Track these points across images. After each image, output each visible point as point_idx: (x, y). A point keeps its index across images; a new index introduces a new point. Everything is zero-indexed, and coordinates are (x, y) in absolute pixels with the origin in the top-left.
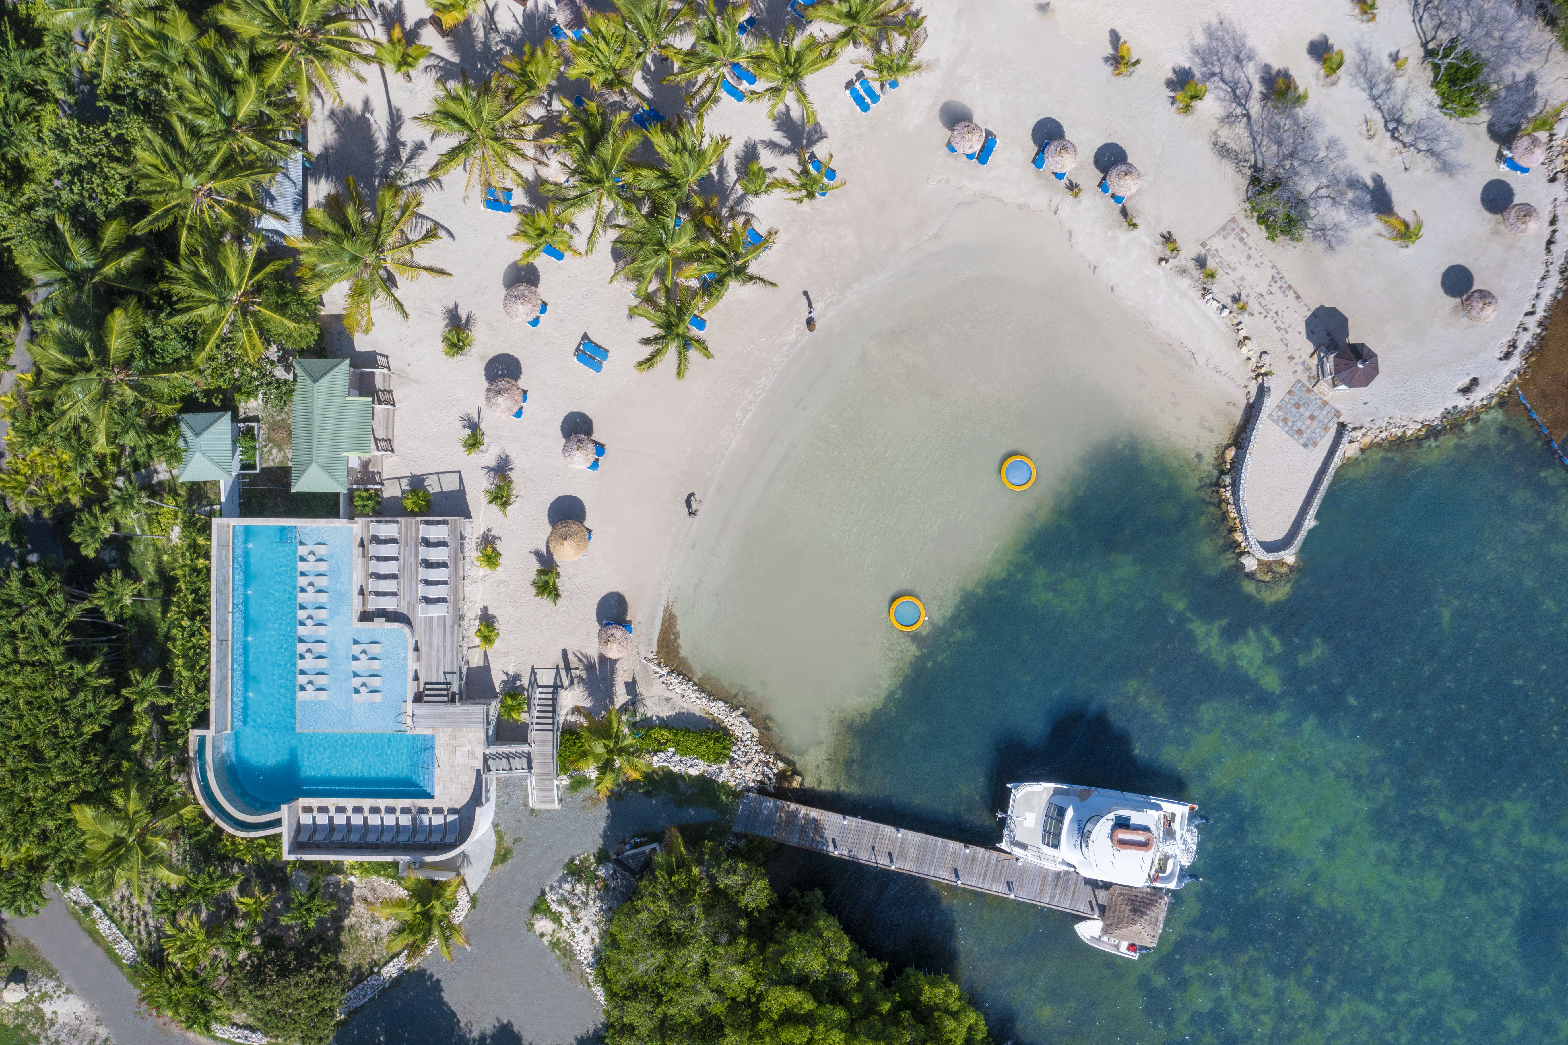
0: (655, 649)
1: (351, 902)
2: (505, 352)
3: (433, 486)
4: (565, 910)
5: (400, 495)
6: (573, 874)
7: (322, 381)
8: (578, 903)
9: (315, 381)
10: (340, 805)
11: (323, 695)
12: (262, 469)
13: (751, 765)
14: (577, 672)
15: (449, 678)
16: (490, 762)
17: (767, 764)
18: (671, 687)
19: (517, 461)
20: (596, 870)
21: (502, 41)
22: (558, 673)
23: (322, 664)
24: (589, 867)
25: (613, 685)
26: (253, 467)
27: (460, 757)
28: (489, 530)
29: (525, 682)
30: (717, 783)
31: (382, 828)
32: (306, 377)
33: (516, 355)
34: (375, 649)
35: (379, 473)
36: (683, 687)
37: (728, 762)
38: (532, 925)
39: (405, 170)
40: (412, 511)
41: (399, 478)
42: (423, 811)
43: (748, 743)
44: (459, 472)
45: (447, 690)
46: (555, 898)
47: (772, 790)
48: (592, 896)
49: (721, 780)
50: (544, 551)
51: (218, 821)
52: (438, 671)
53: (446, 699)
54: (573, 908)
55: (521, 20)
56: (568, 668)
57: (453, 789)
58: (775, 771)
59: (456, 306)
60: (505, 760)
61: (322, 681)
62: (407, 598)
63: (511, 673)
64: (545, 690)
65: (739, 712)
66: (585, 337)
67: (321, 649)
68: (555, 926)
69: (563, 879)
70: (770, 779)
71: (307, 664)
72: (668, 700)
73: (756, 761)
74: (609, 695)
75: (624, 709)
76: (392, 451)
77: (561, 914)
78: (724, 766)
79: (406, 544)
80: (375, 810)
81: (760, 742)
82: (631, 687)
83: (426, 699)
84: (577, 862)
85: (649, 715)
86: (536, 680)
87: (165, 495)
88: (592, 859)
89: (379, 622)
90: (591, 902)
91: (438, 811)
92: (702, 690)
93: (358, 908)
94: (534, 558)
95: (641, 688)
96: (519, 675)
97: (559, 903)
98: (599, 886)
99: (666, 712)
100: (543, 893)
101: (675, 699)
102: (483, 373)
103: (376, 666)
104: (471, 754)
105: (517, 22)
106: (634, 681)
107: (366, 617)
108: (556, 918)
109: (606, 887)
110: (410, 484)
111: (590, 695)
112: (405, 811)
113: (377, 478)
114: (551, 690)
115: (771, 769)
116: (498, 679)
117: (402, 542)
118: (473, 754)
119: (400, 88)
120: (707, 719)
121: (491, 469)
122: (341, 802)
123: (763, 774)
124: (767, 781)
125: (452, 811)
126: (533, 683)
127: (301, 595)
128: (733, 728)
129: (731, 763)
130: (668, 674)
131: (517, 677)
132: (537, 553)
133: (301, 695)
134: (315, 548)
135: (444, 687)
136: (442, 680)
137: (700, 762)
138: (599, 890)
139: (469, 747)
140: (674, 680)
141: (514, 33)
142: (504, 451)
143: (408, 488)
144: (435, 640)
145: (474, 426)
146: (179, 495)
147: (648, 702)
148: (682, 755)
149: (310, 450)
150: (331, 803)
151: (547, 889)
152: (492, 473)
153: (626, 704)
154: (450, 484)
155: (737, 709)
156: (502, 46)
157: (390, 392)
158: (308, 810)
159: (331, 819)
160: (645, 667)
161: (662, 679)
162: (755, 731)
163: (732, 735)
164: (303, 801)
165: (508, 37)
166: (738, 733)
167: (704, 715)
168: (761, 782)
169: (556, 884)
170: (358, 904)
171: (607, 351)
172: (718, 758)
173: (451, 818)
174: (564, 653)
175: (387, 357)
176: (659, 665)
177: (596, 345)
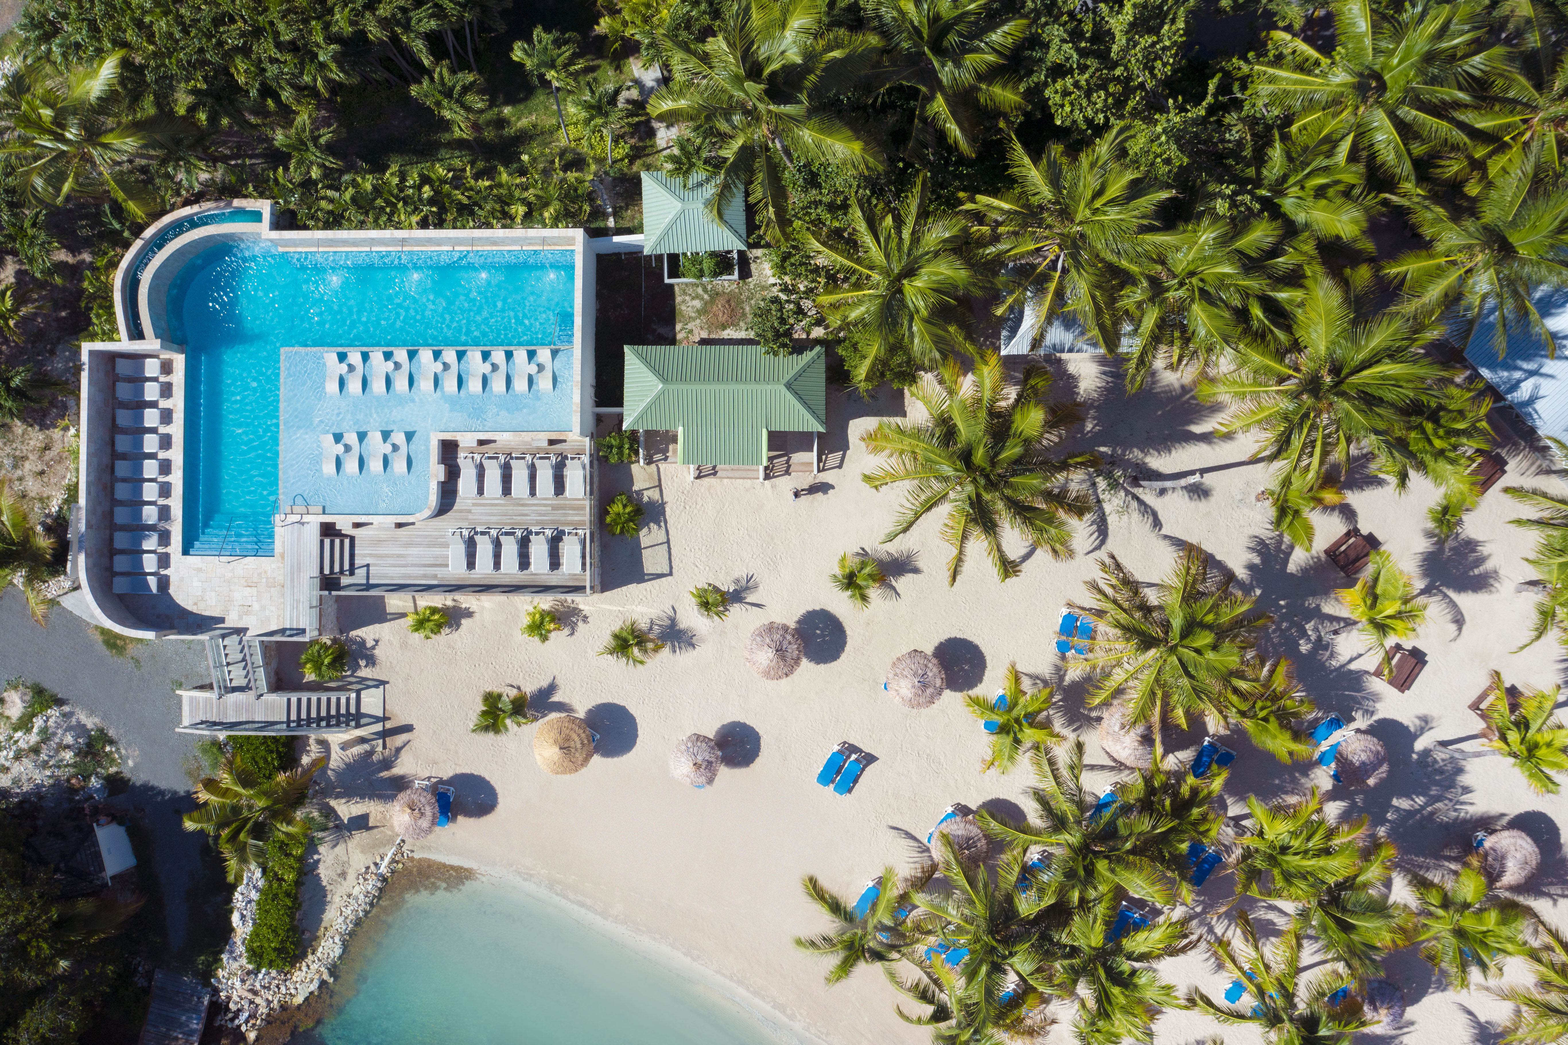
0: (417, 856)
1: (44, 427)
2: (849, 640)
3: (648, 536)
4: (33, 738)
5: (636, 488)
6: (89, 745)
7: (789, 395)
8: (43, 757)
9: (789, 386)
10: (175, 416)
11: (333, 387)
12: (671, 286)
13: (250, 996)
14: (380, 749)
15: (360, 573)
16: (235, 638)
17: (253, 1016)
18: (361, 880)
19: (685, 658)
20: (97, 774)
21: (1320, 639)
22: (378, 719)
23: (378, 386)
24: (100, 765)
25: (362, 797)
26: (674, 274)
27: (241, 594)
28: (585, 619)
29: (364, 672)
30: (221, 952)
31: (138, 481)
32: (797, 368)
33: (843, 656)
34: (399, 465)
35: (666, 459)
36: (361, 897)
37: (251, 967)
38: (16, 688)
39: (1122, 493)
40: (608, 513)
41: (660, 486)
42: (165, 538)
43: (283, 990)
44: (671, 574)
45: (342, 571)
46: (51, 722)
47: (217, 1024)
48: (57, 772)
49: (224, 957)
50: (556, 698)
51: (138, 244)
52: (371, 555)
53: (327, 571)
54: (35, 750)
55: (1353, 666)
56: (385, 734)
57: (196, 584)
58: (243, 1028)
59: (916, 571)
60: (241, 656)
61: (354, 386)
62: (475, 509)
63: (376, 652)
64: (353, 703)
65: (326, 976)
66: (870, 759)
67: (401, 383)
68: (14, 719)
69: (81, 729)
70: (232, 1020)
71: (379, 364)
72: (343, 875)
73: (258, 1000)
74: (350, 793)
75: (329, 813)
76: (699, 477)
77: (29, 730)
78: (244, 961)
79: (555, 508)
80: (165, 467)
81: (284, 1007)
82: (361, 823)
83: (327, 542)
84: (108, 749)
85: (321, 849)
86: (368, 687)
87: (633, 141)
88: (113, 770)
89: (439, 472)
90: (48, 772)
91: (164, 561)
92: (358, 923)
93: (36, 437)
94: (545, 684)
95: (359, 837)
96: (374, 664)
97: (44, 731)
98: (73, 781)
99: (324, 872)
100: (59, 702)
101: (345, 884)
102: (817, 608)
103: (375, 465)
104: (247, 609)
105: (1351, 660)
106: (369, 828)
107: (449, 450)
108: (25, 724)
109: (73, 791)
110: (651, 503)
111: (348, 765)
112: (165, 513)
113: (657, 457)
114: (353, 710)
115: (247, 1022)
116: (367, 633)
117: (559, 501)
118: (247, 613)
119: (1247, 484)
120: (318, 929)
121: (673, 621)
122: (179, 417)
123: (239, 1010)
124: (230, 1015)
125: (164, 583)
126: (366, 684)
127: (478, 356)
128: (304, 968)
129: (249, 973)
130: (382, 875)
131: (371, 661)
132: (552, 688)
133: (331, 357)
134: (548, 374)
135: (346, 566)
136: (358, 562)
137: (249, 928)
138: (68, 780)
139: (256, 607)
140: (372, 884)
141: (1332, 656)
142: (703, 641)
143: (645, 499)
144: (414, 551)
145: (736, 596)
146: (631, 163)
147: (340, 849)
148: (258, 903)
149: (683, 379)
150: (177, 403)
151: (66, 709)
152: (667, 622)
153: (337, 817)
154: (652, 561)
155: (332, 973)
156: (1313, 638)
157: (787, 472)
158: (167, 368)
159: (153, 405)
160: (390, 841)
161: (373, 868)
162: (299, 1000)
163: (293, 966)
164: (179, 361)
165: (1326, 647)
166: (298, 976)
167: (323, 924)
168: (227, 1009)
169: (74, 721)
170: (41, 437)
171: (850, 791)
172: (256, 955)
173: (152, 581)
174: (408, 728)
175: (840, 466)
176: (393, 861)
177: (859, 776)
